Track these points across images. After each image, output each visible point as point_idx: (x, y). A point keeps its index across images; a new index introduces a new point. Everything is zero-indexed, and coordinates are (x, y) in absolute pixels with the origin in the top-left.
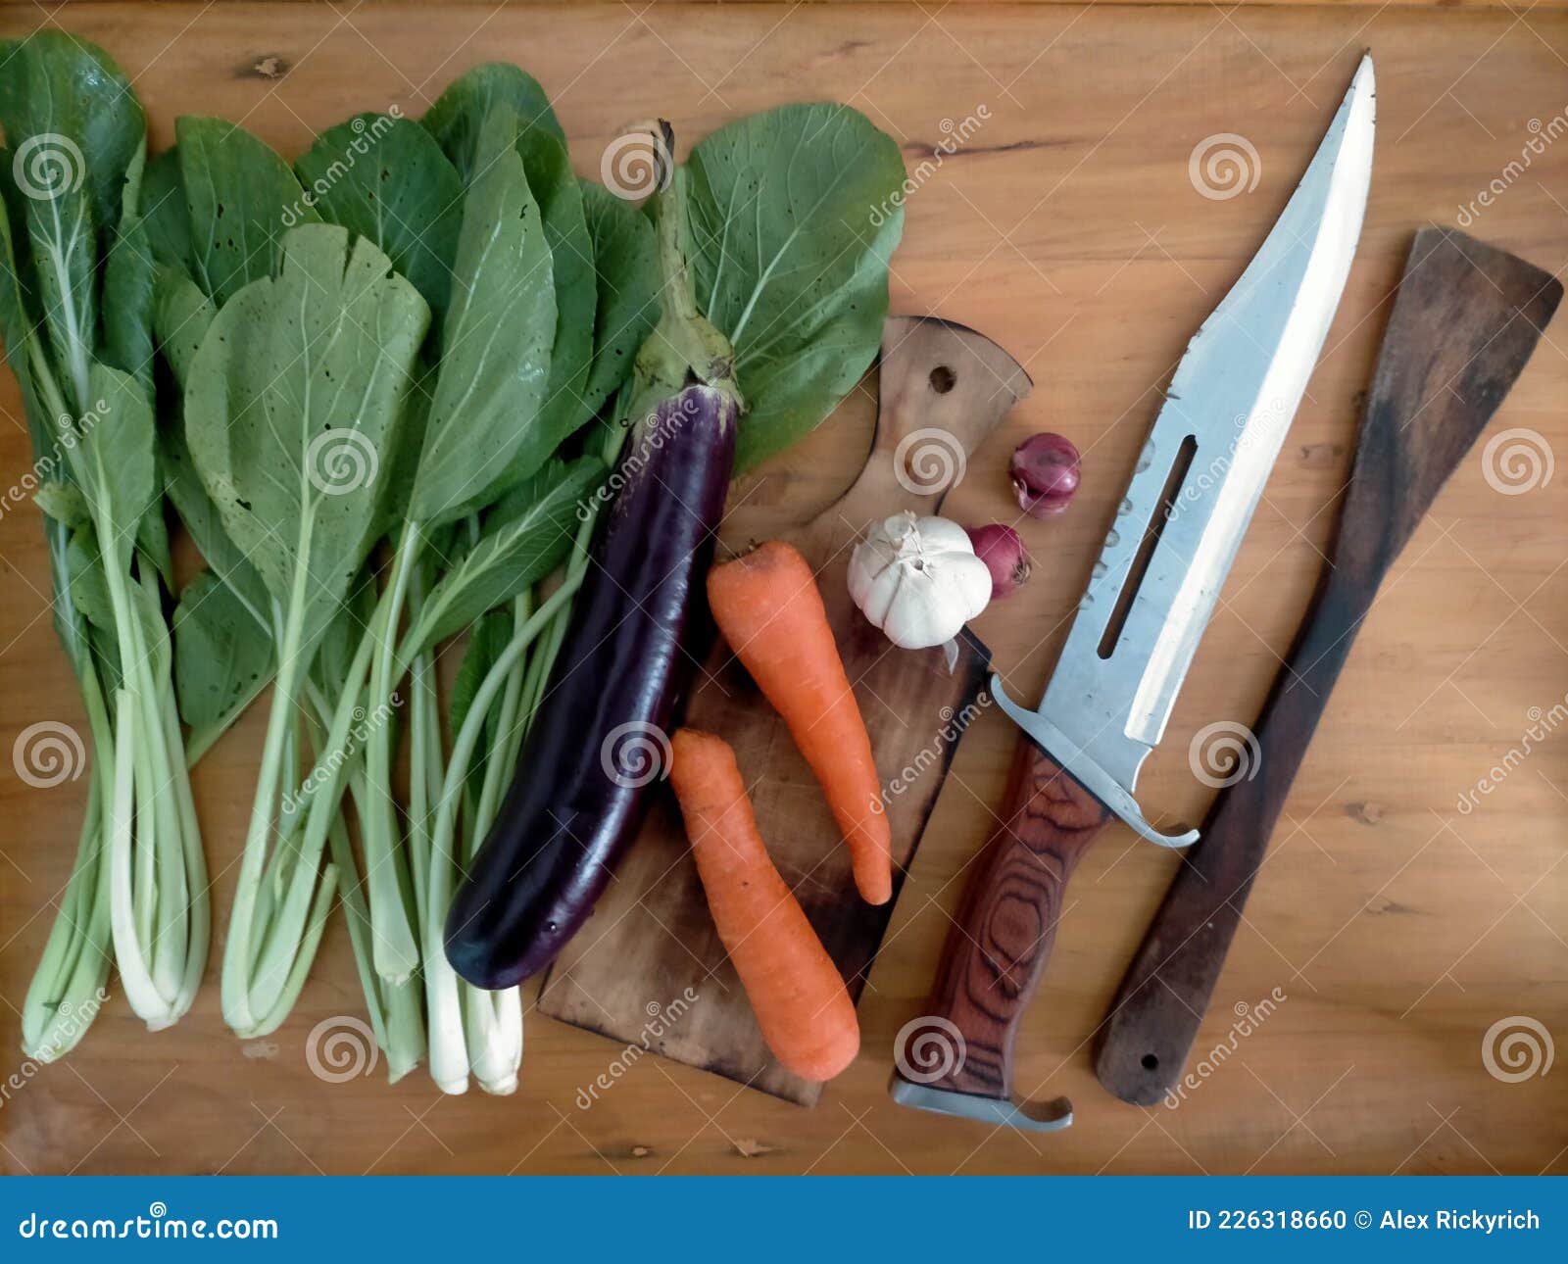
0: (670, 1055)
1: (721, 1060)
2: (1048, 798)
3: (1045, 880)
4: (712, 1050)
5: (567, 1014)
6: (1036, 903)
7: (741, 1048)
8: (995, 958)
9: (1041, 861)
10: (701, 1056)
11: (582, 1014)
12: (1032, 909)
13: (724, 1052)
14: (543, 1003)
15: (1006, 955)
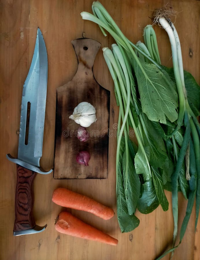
0: (80, 178)
1: (89, 176)
2: (22, 173)
3: (26, 188)
4: (86, 175)
5: (59, 178)
6: (25, 192)
7: (91, 173)
8: (21, 204)
9: (24, 184)
10: (85, 177)
11: (62, 177)
12: (25, 194)
13: (89, 174)
14: (54, 177)
15: (23, 203)
